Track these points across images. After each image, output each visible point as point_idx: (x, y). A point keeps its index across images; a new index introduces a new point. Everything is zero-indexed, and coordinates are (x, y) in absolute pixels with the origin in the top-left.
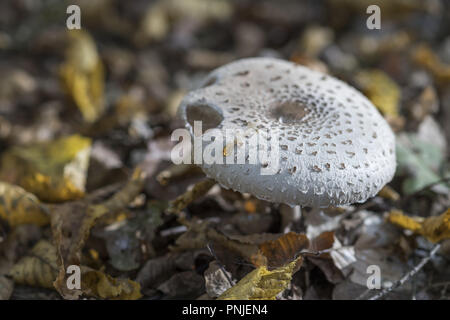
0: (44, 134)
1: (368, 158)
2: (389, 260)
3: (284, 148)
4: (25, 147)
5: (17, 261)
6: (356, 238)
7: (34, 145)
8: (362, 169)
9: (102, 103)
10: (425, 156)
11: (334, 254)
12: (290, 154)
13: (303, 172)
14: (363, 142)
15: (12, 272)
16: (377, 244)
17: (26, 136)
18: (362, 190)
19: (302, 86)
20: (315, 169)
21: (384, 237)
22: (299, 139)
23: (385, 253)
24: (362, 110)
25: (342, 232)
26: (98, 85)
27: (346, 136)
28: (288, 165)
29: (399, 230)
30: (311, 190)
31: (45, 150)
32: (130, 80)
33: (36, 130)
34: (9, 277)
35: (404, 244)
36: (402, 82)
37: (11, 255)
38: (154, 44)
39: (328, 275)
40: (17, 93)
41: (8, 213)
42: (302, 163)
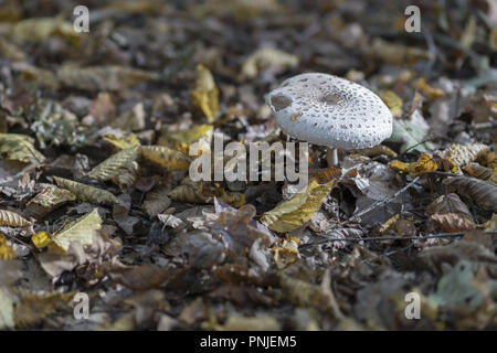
0: (184, 126)
1: (375, 123)
2: (390, 187)
3: (327, 116)
4: (172, 133)
5: (173, 189)
6: (370, 175)
7: (178, 132)
8: (371, 128)
9: (218, 114)
10: (414, 133)
11: (357, 182)
12: (330, 119)
13: (337, 128)
14: (372, 115)
15: (170, 194)
16: (383, 179)
17: (173, 128)
18: (371, 140)
19: (339, 86)
20: (344, 127)
21: (387, 175)
22: (335, 112)
23: (388, 184)
24: (373, 99)
25: (363, 172)
26: (215, 101)
27: (362, 111)
28: (329, 124)
29: (396, 170)
30: (341, 138)
31: (185, 135)
32: (234, 100)
33: (179, 124)
34: (169, 197)
35: (398, 177)
36: (406, 100)
37: (169, 186)
38: (248, 81)
39: (353, 193)
40: (165, 106)
41: (166, 163)
42: (337, 124)
